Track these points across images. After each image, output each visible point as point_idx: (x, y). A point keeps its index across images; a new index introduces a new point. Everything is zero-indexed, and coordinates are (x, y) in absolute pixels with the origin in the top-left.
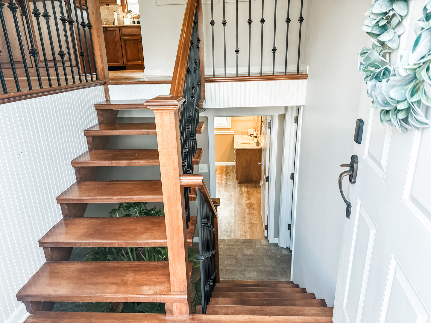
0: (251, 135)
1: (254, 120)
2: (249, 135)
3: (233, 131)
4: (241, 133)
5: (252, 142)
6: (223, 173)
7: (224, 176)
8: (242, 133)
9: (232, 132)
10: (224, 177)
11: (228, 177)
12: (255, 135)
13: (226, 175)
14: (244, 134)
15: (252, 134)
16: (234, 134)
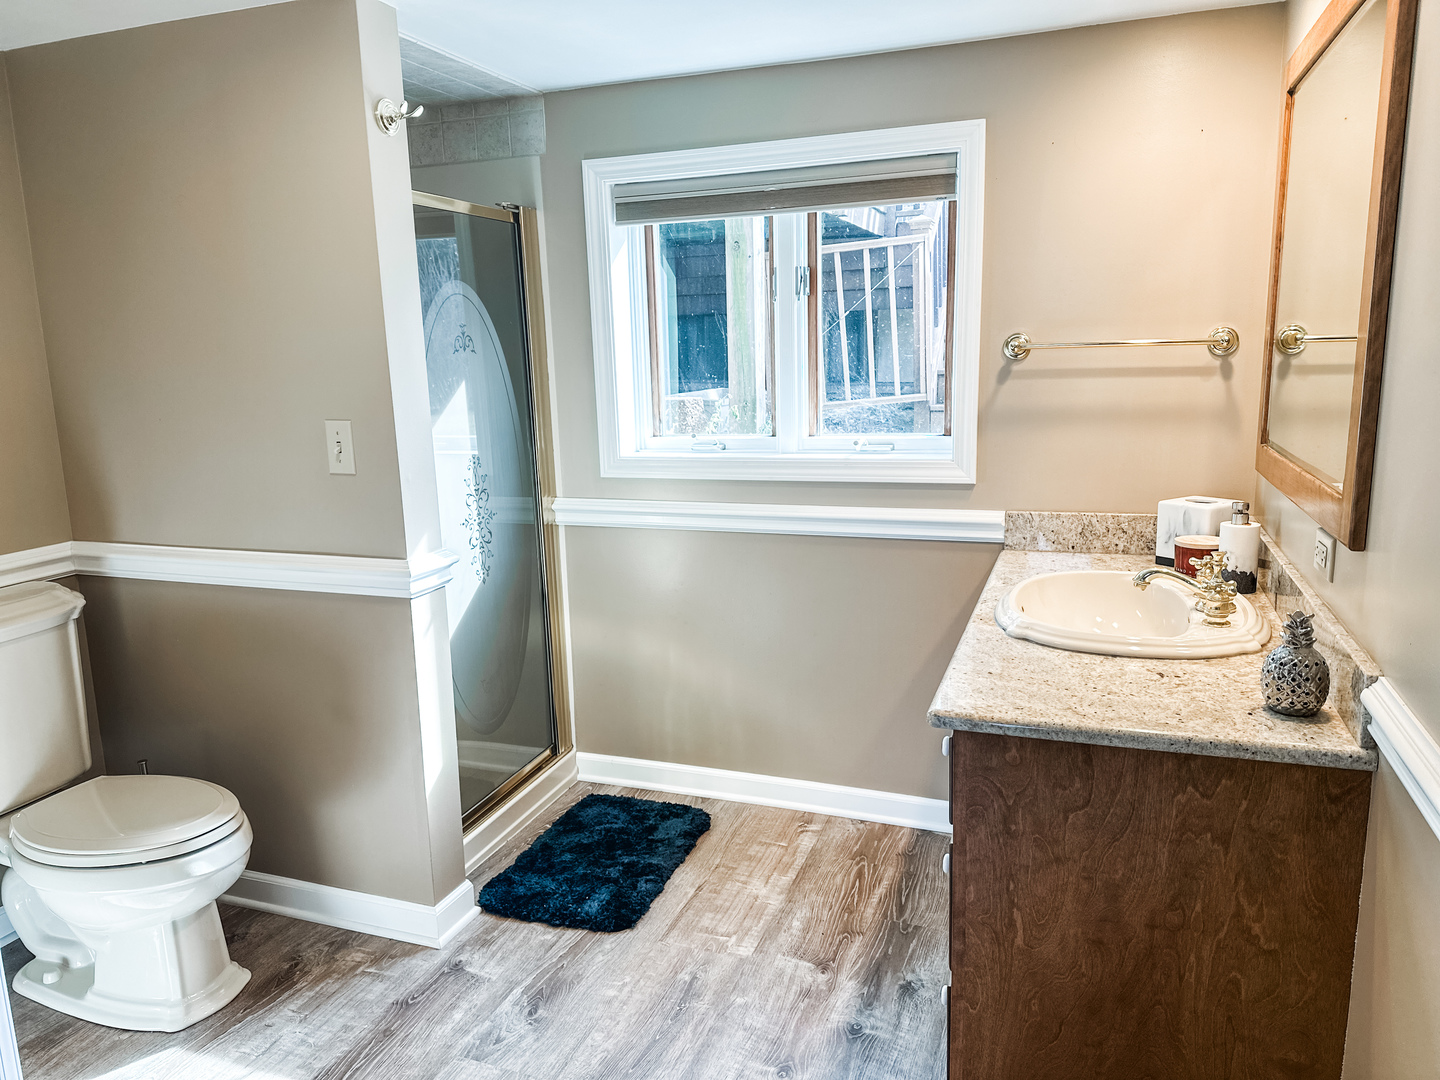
0: (1184, 561)
1: (1228, 415)
2: (1161, 561)
3: (998, 517)
4: (1073, 538)
5: (1200, 636)
6: (848, 932)
7: (843, 978)
8: (1084, 541)
9: (984, 521)
10: (848, 989)
11: (878, 1022)
12: (1240, 559)
13: (873, 976)
14: (1106, 550)
15: (1201, 553)
16: (1002, 546)
